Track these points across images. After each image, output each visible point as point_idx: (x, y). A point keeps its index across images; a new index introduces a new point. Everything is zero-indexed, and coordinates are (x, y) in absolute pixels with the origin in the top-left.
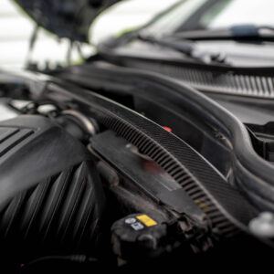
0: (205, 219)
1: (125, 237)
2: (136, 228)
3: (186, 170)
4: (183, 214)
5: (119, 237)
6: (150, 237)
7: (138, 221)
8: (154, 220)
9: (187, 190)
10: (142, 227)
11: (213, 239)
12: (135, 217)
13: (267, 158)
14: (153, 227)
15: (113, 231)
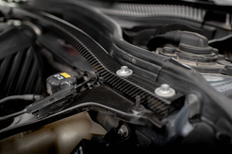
0: (96, 73)
1: (53, 83)
2: (60, 79)
3: (86, 47)
4: (86, 72)
5: (50, 84)
6: (67, 83)
7: (61, 75)
8: (70, 75)
9: (88, 60)
10: (63, 78)
11: (100, 83)
12: (60, 74)
13: (131, 43)
14: (69, 78)
15: (48, 81)
